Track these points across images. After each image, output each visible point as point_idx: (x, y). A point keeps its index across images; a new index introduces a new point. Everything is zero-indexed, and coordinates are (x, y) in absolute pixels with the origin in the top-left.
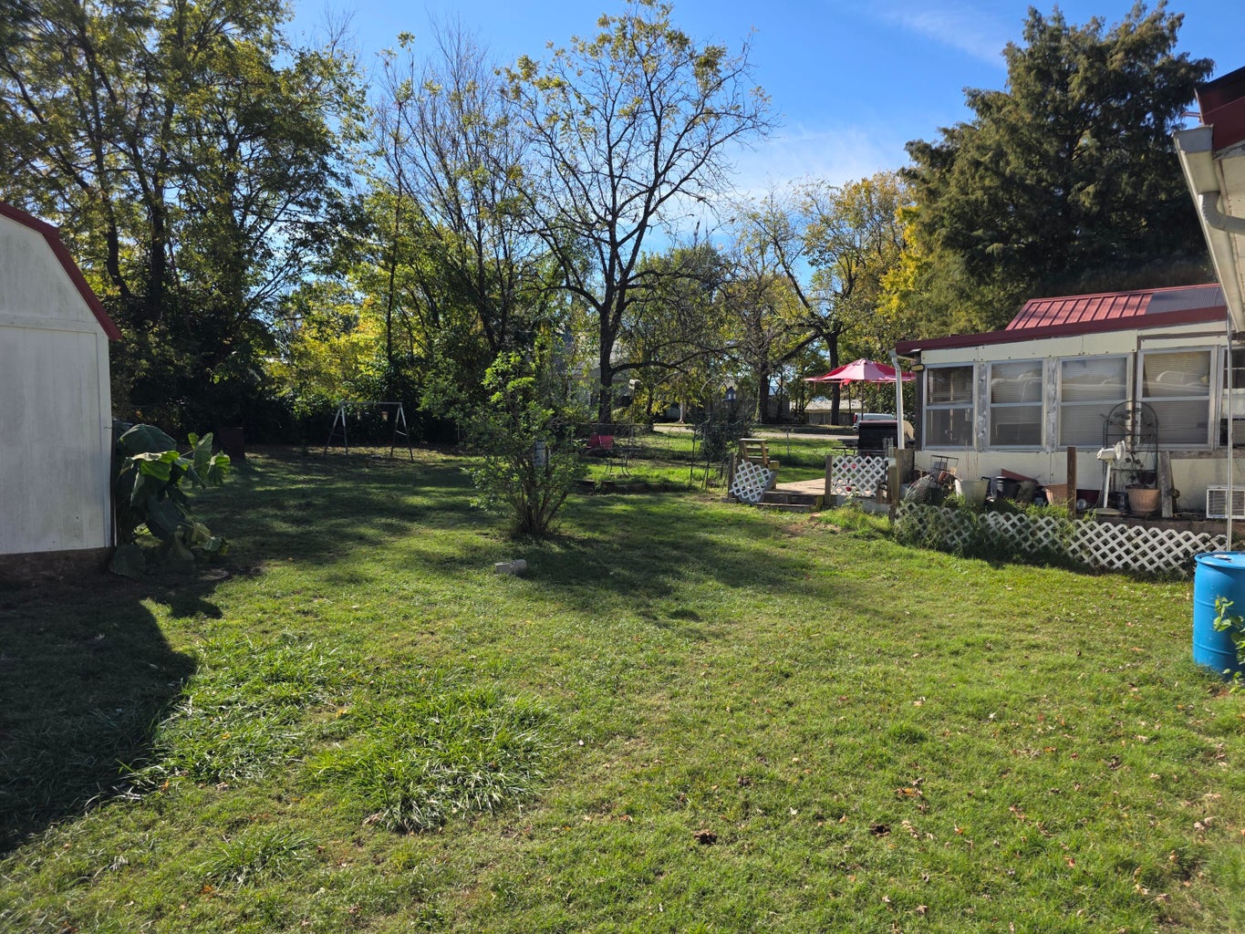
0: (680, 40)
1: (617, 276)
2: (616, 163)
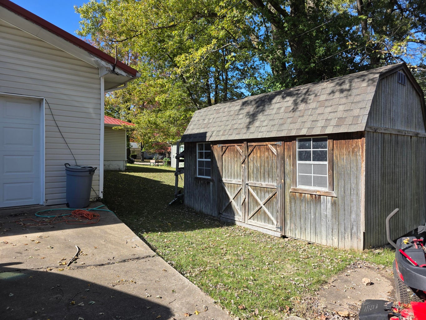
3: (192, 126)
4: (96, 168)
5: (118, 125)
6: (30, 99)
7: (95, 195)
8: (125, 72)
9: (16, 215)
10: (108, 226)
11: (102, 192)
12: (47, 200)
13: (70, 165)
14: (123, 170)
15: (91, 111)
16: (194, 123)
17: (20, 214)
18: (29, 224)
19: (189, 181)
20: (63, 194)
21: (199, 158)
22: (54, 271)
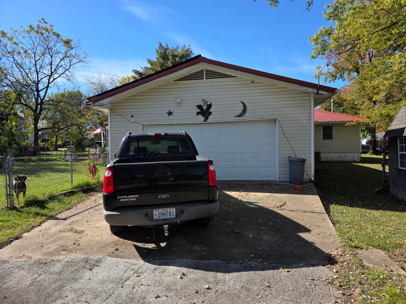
0: (58, 36)
1: (39, 100)
2: (38, 67)
3: (396, 121)
4: (306, 160)
5: (351, 121)
6: (270, 120)
7: (308, 177)
8: (326, 91)
9: (263, 185)
10: (308, 196)
11: (313, 176)
12: (280, 178)
13: (291, 158)
14: (358, 161)
15: (305, 122)
16: (398, 119)
17: (265, 184)
18: (267, 189)
19: (393, 172)
20: (288, 175)
21: (400, 151)
22: (270, 208)
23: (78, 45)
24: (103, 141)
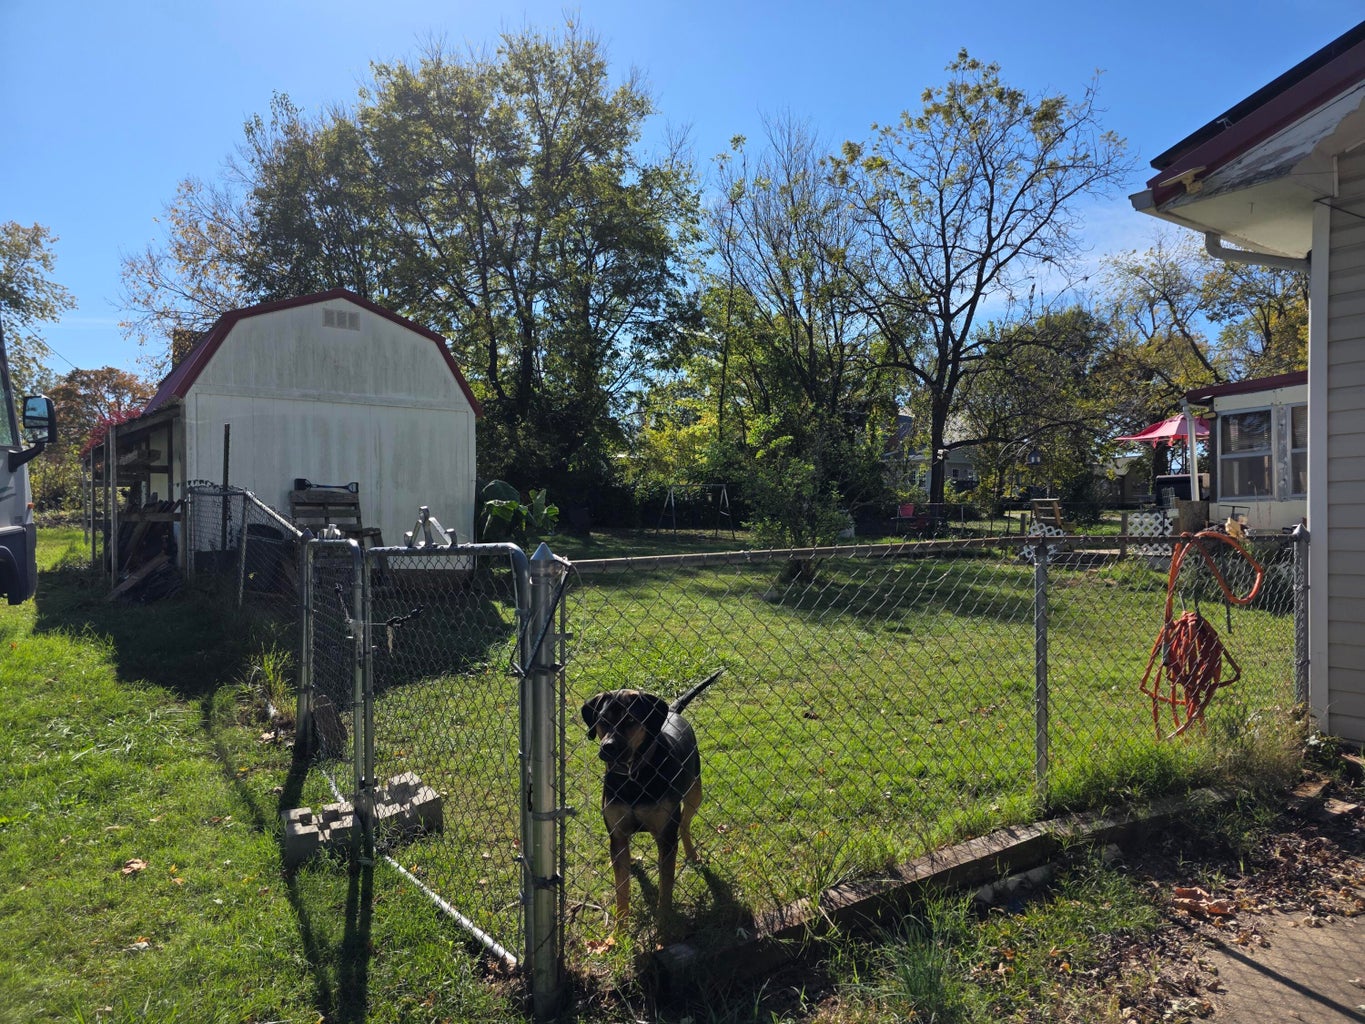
0: (1014, 99)
1: (950, 347)
2: (949, 233)
23: (1085, 112)
24: (1200, 471)
